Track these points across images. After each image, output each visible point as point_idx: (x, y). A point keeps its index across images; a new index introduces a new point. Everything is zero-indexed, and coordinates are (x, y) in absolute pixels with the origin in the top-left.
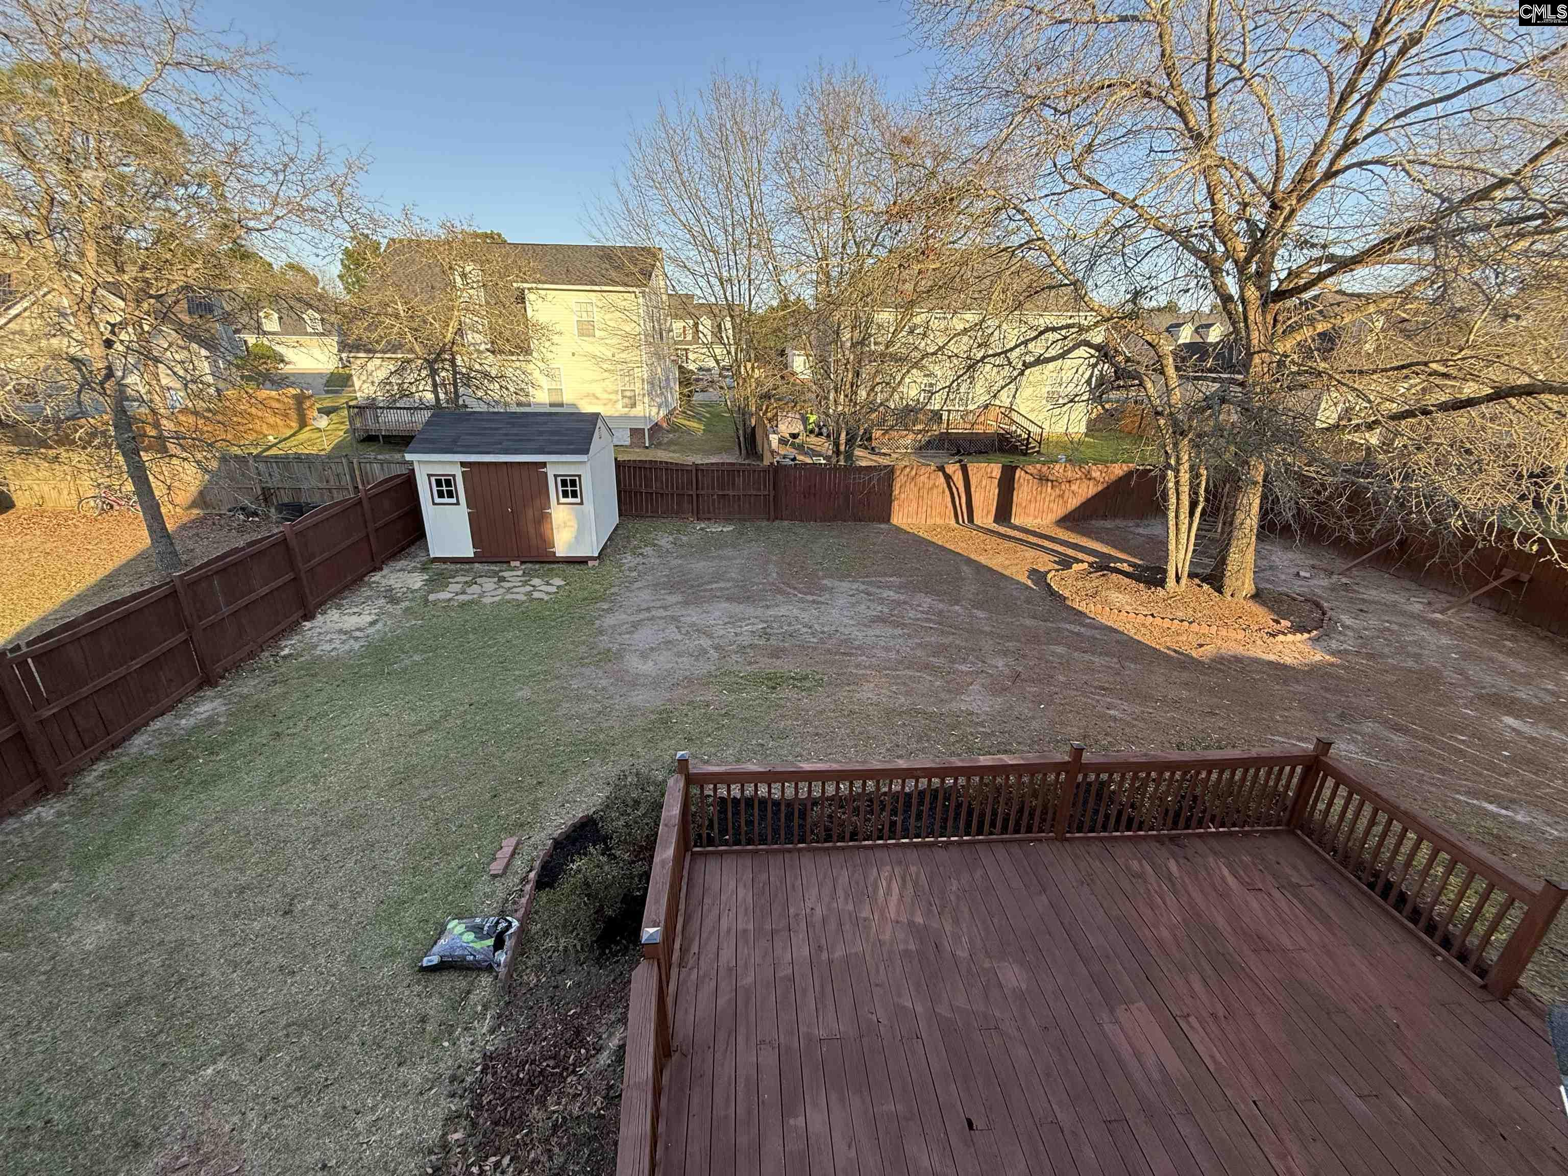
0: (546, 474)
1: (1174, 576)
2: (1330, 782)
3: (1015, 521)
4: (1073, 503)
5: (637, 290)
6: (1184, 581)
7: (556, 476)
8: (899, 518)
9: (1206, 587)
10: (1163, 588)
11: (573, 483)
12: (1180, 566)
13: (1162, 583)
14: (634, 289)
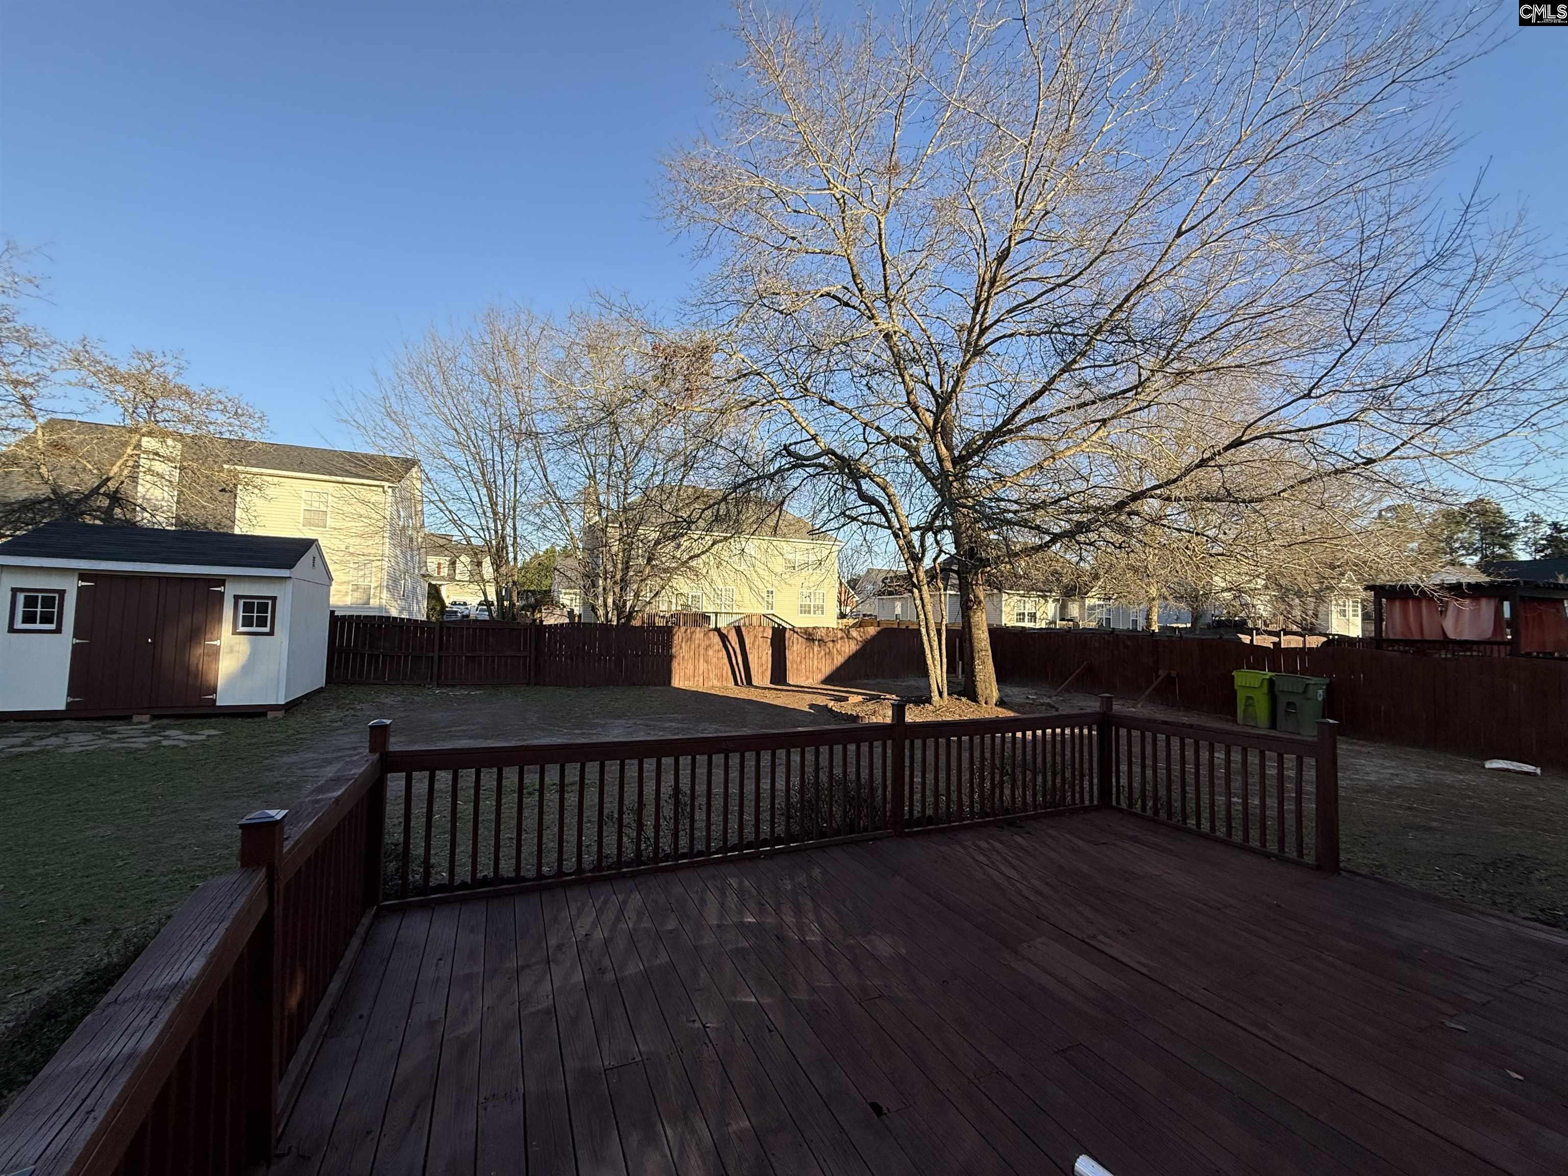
0: (222, 594)
1: (936, 693)
2: (1123, 732)
3: (790, 681)
4: (839, 660)
5: (386, 484)
6: (945, 694)
7: (237, 598)
8: (678, 682)
9: (964, 699)
10: (930, 703)
11: (263, 608)
12: (939, 681)
13: (929, 700)
14: (383, 483)
